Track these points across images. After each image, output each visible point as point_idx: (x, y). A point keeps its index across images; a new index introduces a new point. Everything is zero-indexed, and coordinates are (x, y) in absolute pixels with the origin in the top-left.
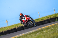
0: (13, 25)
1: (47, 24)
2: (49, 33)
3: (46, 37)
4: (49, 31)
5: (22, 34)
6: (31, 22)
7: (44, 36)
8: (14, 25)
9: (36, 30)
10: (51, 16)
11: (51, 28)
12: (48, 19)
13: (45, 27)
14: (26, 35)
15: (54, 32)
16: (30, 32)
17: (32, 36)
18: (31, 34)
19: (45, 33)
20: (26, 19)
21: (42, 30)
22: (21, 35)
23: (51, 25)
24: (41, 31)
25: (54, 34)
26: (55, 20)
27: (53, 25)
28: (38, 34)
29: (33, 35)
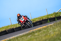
0: (3, 27)
1: (39, 26)
2: (40, 35)
3: (38, 39)
4: (41, 34)
5: (13, 37)
6: (29, 23)
7: (36, 39)
8: (5, 27)
9: (28, 32)
10: (43, 17)
11: (43, 30)
12: (40, 20)
13: (37, 29)
14: (17, 38)
15: (46, 35)
16: (21, 34)
17: (22, 39)
18: (22, 36)
19: (36, 35)
20: (23, 20)
21: (34, 32)
22: (11, 38)
23: (43, 27)
24: (33, 34)
25: (46, 37)
26: (48, 21)
27: (45, 27)
28: (29, 36)
29: (25, 38)
